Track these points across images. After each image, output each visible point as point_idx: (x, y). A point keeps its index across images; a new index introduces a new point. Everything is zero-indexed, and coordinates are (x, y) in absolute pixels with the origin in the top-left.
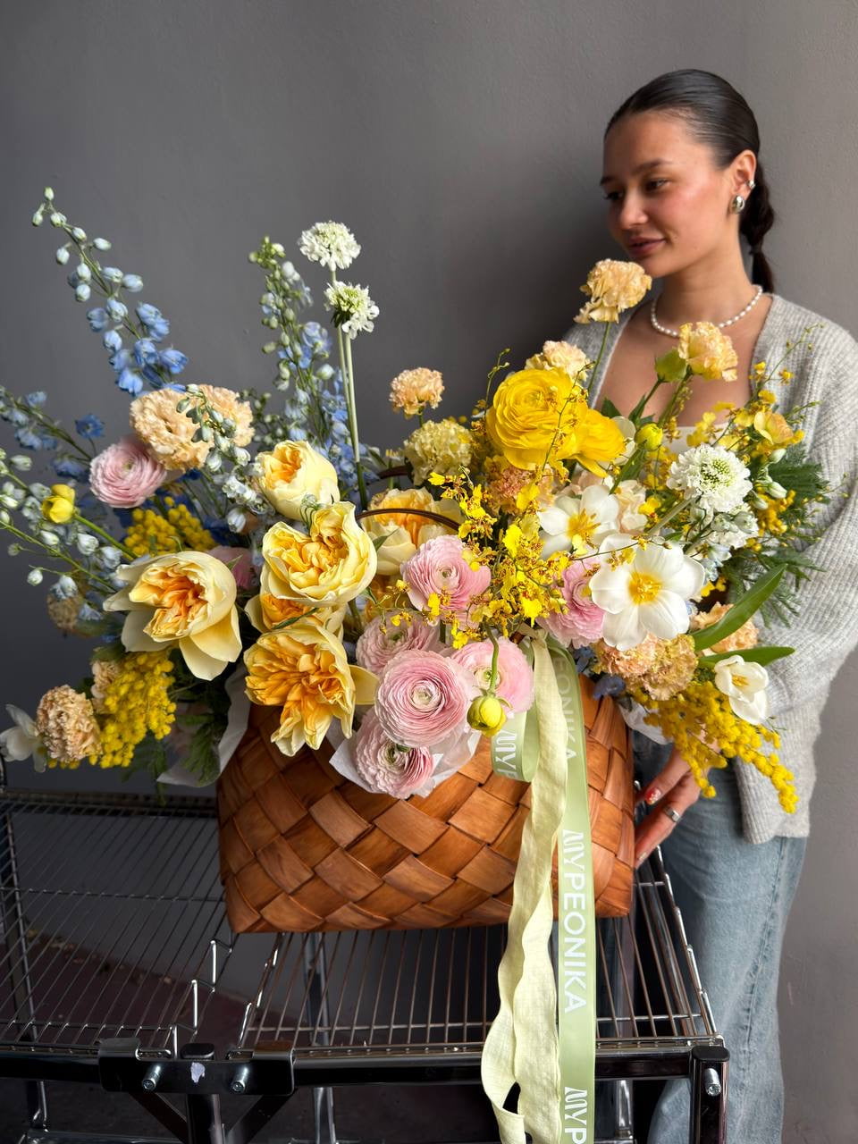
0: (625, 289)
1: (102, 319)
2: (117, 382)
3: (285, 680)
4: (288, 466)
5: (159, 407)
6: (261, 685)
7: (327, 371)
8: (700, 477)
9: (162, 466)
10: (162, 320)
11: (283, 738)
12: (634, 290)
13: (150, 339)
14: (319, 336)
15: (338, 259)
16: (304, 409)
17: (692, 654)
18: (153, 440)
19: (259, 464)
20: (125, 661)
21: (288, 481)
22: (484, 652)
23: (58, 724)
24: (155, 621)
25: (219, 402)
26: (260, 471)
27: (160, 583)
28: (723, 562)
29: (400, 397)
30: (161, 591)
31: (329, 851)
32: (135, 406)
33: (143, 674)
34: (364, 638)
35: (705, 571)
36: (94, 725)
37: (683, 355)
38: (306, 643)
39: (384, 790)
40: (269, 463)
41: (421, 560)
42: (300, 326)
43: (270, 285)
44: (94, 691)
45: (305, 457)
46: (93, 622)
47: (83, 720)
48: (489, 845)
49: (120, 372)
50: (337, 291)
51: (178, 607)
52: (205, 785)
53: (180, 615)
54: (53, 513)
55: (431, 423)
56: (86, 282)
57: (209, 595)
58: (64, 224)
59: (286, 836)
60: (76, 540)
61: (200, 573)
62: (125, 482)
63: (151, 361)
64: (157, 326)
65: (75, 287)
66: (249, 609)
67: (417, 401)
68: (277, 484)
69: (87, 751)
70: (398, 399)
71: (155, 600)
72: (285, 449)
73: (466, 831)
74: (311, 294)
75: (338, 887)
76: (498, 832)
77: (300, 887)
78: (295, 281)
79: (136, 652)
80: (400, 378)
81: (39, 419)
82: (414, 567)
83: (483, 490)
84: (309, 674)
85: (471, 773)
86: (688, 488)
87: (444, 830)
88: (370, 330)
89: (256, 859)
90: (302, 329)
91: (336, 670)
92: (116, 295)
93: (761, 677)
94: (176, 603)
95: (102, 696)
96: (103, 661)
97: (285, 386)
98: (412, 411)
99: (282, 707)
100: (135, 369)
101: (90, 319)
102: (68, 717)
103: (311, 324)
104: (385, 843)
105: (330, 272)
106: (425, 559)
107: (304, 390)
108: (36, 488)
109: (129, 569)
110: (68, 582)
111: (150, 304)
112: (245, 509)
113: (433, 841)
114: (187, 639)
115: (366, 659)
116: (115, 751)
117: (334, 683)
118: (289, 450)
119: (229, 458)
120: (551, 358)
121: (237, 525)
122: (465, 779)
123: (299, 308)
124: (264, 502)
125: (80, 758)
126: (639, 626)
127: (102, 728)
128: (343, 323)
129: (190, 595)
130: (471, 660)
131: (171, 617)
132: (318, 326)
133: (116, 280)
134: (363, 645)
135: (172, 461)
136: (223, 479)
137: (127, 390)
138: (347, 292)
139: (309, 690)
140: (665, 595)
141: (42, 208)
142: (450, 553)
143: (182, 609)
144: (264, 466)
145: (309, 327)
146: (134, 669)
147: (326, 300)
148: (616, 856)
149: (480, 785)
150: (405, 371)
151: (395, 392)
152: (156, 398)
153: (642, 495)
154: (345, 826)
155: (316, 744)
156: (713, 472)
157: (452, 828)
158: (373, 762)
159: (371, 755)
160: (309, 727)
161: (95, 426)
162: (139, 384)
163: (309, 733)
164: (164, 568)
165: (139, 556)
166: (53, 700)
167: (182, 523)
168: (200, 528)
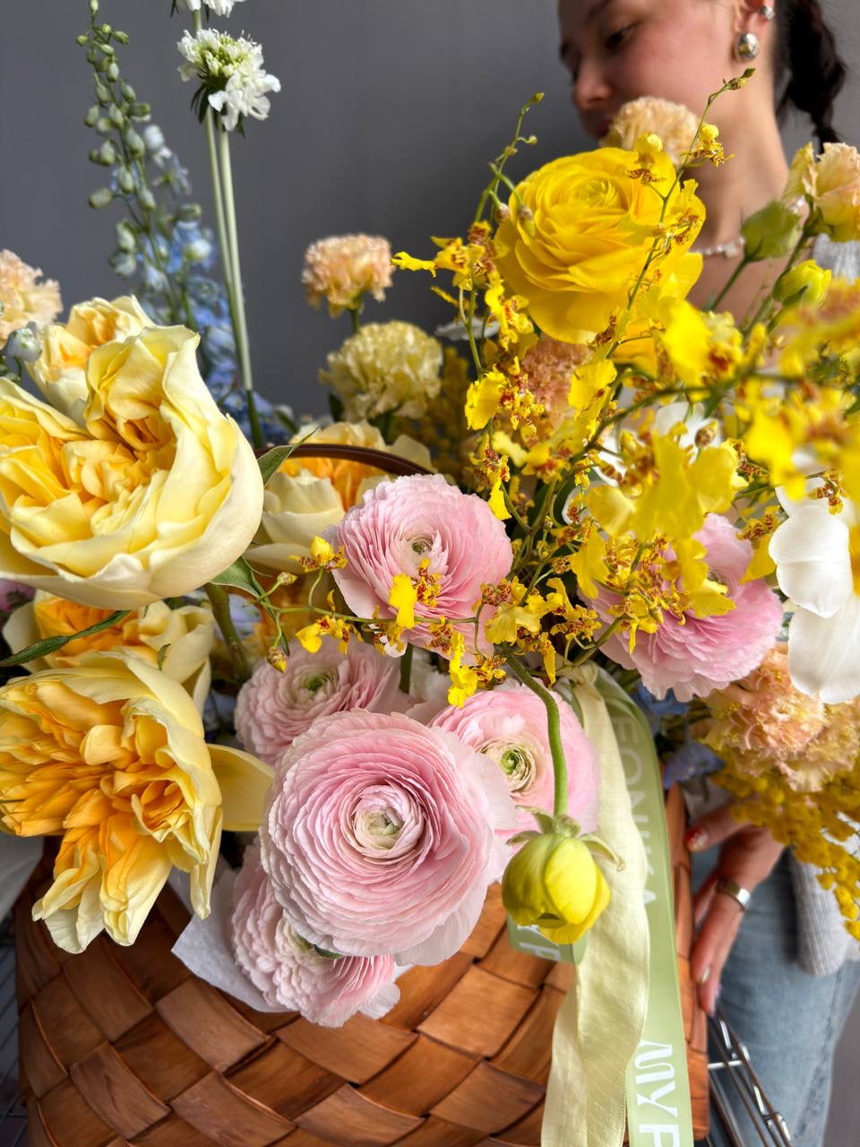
3: (66, 779)
6: (14, 792)
22: (501, 711)
29: (320, 273)
31: (193, 1076)
34: (253, 686)
38: (102, 700)
39: (290, 1006)
41: (366, 517)
48: (489, 1059)
55: (373, 327)
59: (122, 1043)
67: (349, 282)
70: (316, 276)
73: (447, 1040)
75: (213, 1133)
76: (505, 1038)
77: (148, 1131)
82: (353, 534)
84: (112, 770)
87: (406, 1044)
91: (171, 762)
98: (341, 300)
99: (62, 838)
104: (297, 1067)
106: (375, 516)
113: (385, 1061)
117: (168, 791)
130: (473, 728)
134: (248, 700)
139: (115, 804)
142: (428, 504)
149: (477, 961)
154: (222, 1038)
157: (423, 1040)
158: (267, 945)
159: (263, 932)
160: (112, 893)
163: (112, 906)
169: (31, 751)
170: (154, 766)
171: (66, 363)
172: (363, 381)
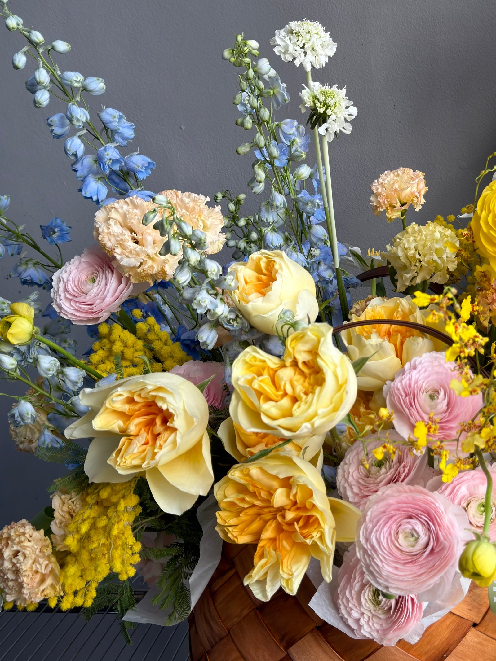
1: (63, 125)
2: (80, 190)
3: (259, 515)
4: (263, 277)
5: (125, 216)
6: (233, 521)
7: (305, 171)
9: (128, 279)
10: (128, 124)
11: (258, 581)
13: (114, 145)
14: (296, 133)
15: (313, 59)
18: (118, 253)
19: (232, 277)
20: (88, 494)
21: (263, 294)
22: (477, 481)
23: (14, 565)
24: (120, 450)
25: (187, 209)
26: (233, 284)
27: (126, 408)
29: (381, 201)
30: (126, 417)
32: (100, 215)
33: (107, 508)
34: (346, 464)
36: (54, 564)
38: (282, 476)
39: (368, 636)
40: (242, 274)
41: (406, 381)
42: (275, 123)
43: (244, 84)
44: (54, 527)
45: (281, 268)
46: (53, 449)
47: (41, 560)
49: (84, 179)
50: (312, 91)
51: (145, 434)
53: (146, 443)
54: (11, 334)
56: (45, 87)
57: (178, 422)
58: (21, 27)
60: (36, 360)
61: (169, 398)
62: (88, 298)
63: (117, 167)
64: (121, 130)
65: (34, 92)
66: (222, 433)
67: (399, 204)
68: (251, 298)
69: (45, 593)
70: (379, 202)
71: (120, 427)
72: (260, 259)
74: (288, 89)
78: (270, 77)
79: (99, 484)
80: (380, 180)
82: (398, 389)
83: (472, 302)
84: (285, 510)
85: (465, 612)
88: (348, 132)
91: (314, 506)
92: (78, 99)
94: (143, 430)
95: (62, 533)
96: (65, 493)
97: (260, 188)
98: (395, 215)
99: (256, 545)
100: (99, 176)
101: (51, 125)
102: (25, 556)
103: (288, 120)
105: (306, 73)
106: (410, 379)
107: (280, 193)
109: (91, 394)
110: (27, 408)
111: (113, 107)
112: (217, 324)
114: (155, 470)
115: (348, 489)
116: (77, 591)
117: (311, 520)
118: (264, 260)
119: (199, 272)
121: (208, 342)
122: (457, 619)
123: (275, 105)
124: (237, 316)
125: (38, 600)
127: (62, 565)
128: (320, 126)
129: (158, 421)
130: (463, 490)
131: (137, 446)
132: (296, 123)
133: (76, 85)
134: (344, 471)
135: (137, 274)
136: (194, 293)
137: (91, 198)
138: (323, 93)
139: (285, 527)
142: (437, 373)
143: (150, 437)
144: (237, 279)
145: (286, 124)
146: (97, 503)
147: (301, 101)
149: (475, 625)
150: (386, 172)
151: (377, 195)
152: (122, 207)
155: (293, 589)
158: (356, 604)
159: (354, 597)
160: (285, 570)
161: (62, 230)
162: (104, 191)
163: (285, 576)
164: (130, 392)
165: (104, 375)
166: (9, 538)
167: (151, 337)
168: (170, 342)
169: (243, 500)
170: (304, 508)
171: (247, 287)
172: (408, 264)
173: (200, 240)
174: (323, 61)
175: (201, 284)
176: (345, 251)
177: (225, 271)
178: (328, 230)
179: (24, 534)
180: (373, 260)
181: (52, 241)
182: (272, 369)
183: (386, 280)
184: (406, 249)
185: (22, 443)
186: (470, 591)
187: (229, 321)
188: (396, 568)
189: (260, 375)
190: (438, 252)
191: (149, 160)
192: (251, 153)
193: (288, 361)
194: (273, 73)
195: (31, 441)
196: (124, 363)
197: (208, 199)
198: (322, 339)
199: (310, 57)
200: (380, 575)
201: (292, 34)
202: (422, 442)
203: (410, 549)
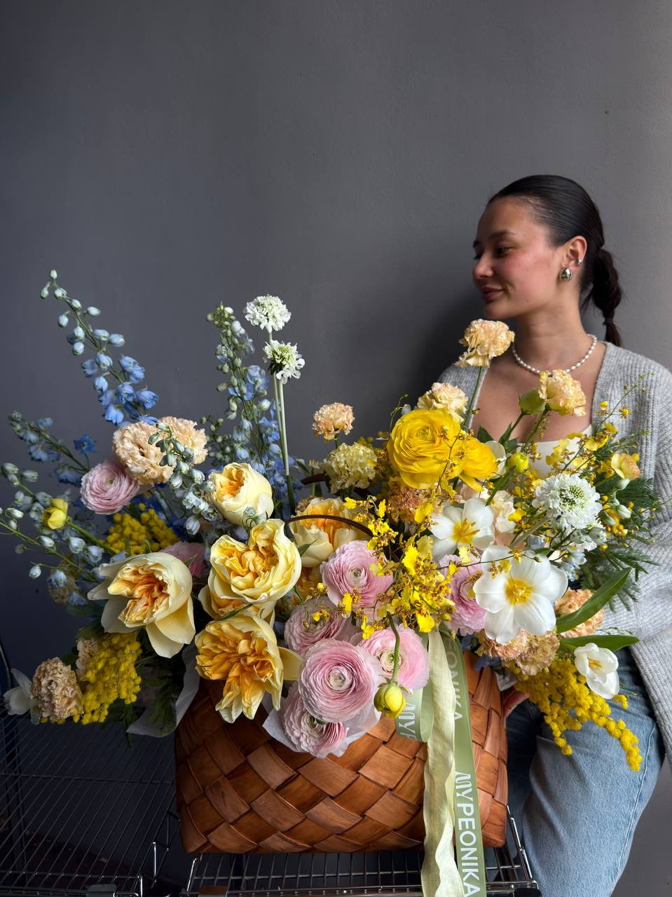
0: (494, 342)
1: (93, 368)
2: (104, 416)
3: (228, 658)
4: (234, 482)
5: (135, 436)
6: (208, 663)
7: (266, 404)
8: (560, 500)
9: (136, 482)
10: (139, 368)
11: (225, 708)
12: (501, 343)
13: (129, 383)
14: (259, 376)
15: (273, 324)
16: (248, 433)
17: (555, 637)
18: (130, 463)
19: (211, 482)
20: (103, 640)
21: (234, 495)
22: (388, 638)
23: (49, 690)
24: (128, 609)
25: (180, 431)
26: (212, 488)
27: (132, 578)
28: (580, 566)
29: (321, 427)
30: (133, 585)
31: (262, 791)
32: (117, 435)
33: (117, 651)
34: (291, 621)
35: (566, 574)
36: (78, 692)
37: (543, 396)
38: (245, 631)
39: (306, 750)
40: (219, 480)
41: (337, 562)
42: (245, 368)
43: (224, 340)
44: (78, 664)
45: (247, 476)
46: (79, 606)
47: (68, 688)
48: (391, 790)
49: (107, 408)
50: (272, 347)
51: (146, 598)
52: (164, 735)
53: (147, 605)
54: (51, 522)
55: (344, 446)
56: (81, 341)
57: (170, 590)
58: (65, 297)
59: (232, 776)
60: (68, 541)
61: (164, 572)
62: (107, 495)
63: (130, 399)
64: (135, 372)
65: (73, 344)
66: (202, 597)
67: (333, 430)
68: (225, 498)
69: (71, 712)
70: (319, 428)
71: (127, 592)
72: (232, 469)
73: (372, 778)
75: (269, 820)
76: (399, 780)
77: (239, 819)
78: (241, 335)
79: (112, 633)
80: (320, 412)
81: (46, 438)
82: (331, 568)
83: (386, 504)
84: (247, 656)
85: (377, 733)
86: (550, 508)
87: (354, 779)
88: (298, 378)
89: (204, 795)
90: (246, 370)
91: (268, 653)
92: (104, 349)
93: (613, 661)
94: (144, 595)
95: (84, 668)
96: (86, 639)
97: (233, 416)
98: (330, 437)
99: (226, 681)
100: (118, 406)
101: (84, 368)
102: (57, 685)
103: (253, 367)
104: (307, 787)
105: (268, 333)
106: (340, 561)
107: (248, 419)
108: (41, 496)
109: (107, 567)
110: (61, 576)
111: (129, 356)
112: (199, 516)
113: (345, 786)
114: (153, 625)
115: (293, 640)
116: (94, 710)
117: (266, 664)
118: (235, 470)
119: (188, 478)
120: (438, 396)
121: (193, 529)
122: (372, 738)
123: (245, 357)
124: (214, 511)
125: (65, 717)
126: (514, 623)
127: (84, 691)
128: (277, 372)
129: (156, 589)
130: (378, 644)
131: (140, 607)
132: (259, 369)
133: (104, 339)
134: (290, 627)
135: (143, 478)
136: (184, 494)
137: (111, 421)
138: (280, 349)
139: (246, 669)
140: (535, 598)
141: (48, 285)
142: (360, 556)
143: (149, 600)
144: (215, 484)
146: (110, 647)
147: (265, 354)
148: (493, 797)
149: (384, 743)
150: (324, 406)
151: (318, 423)
152: (133, 429)
153: (511, 504)
154: (276, 773)
155: (251, 715)
156: (571, 496)
157: (361, 777)
159: (296, 721)
160: (246, 700)
161: (89, 444)
162: (121, 416)
163: (246, 705)
164: (136, 566)
165: (117, 551)
166: (45, 671)
167: (152, 524)
168: (165, 527)
169: (216, 648)
170: (260, 655)
171: (222, 489)
172: (339, 473)
173: (190, 455)
174: (281, 325)
175: (189, 487)
176: (293, 461)
177: (207, 479)
178: (282, 447)
179: (56, 668)
180: (313, 469)
181: (82, 452)
182: (240, 552)
183: (323, 484)
184: (338, 463)
185: (57, 598)
186: (381, 718)
187: (208, 514)
188: (328, 702)
189: (231, 556)
190: (362, 465)
191: (154, 395)
192: (226, 391)
193: (252, 547)
194: (243, 331)
195: (63, 597)
196: (132, 543)
197: (196, 424)
198: (277, 531)
199: (272, 323)
200: (316, 707)
201: (259, 305)
202: (348, 609)
203: (339, 688)
